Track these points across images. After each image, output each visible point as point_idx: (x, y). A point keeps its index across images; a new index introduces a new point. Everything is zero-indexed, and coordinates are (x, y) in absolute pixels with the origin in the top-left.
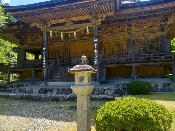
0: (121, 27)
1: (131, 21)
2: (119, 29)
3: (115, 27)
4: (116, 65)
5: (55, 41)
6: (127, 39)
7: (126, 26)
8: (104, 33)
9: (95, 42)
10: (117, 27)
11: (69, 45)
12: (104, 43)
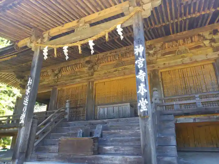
0: (196, 38)
1: (215, 24)
2: (191, 44)
3: (181, 41)
4: (199, 116)
5: (73, 78)
6: (214, 62)
7: (207, 35)
8: (159, 56)
9: (139, 53)
10: (186, 39)
11: (95, 83)
12: (161, 73)
